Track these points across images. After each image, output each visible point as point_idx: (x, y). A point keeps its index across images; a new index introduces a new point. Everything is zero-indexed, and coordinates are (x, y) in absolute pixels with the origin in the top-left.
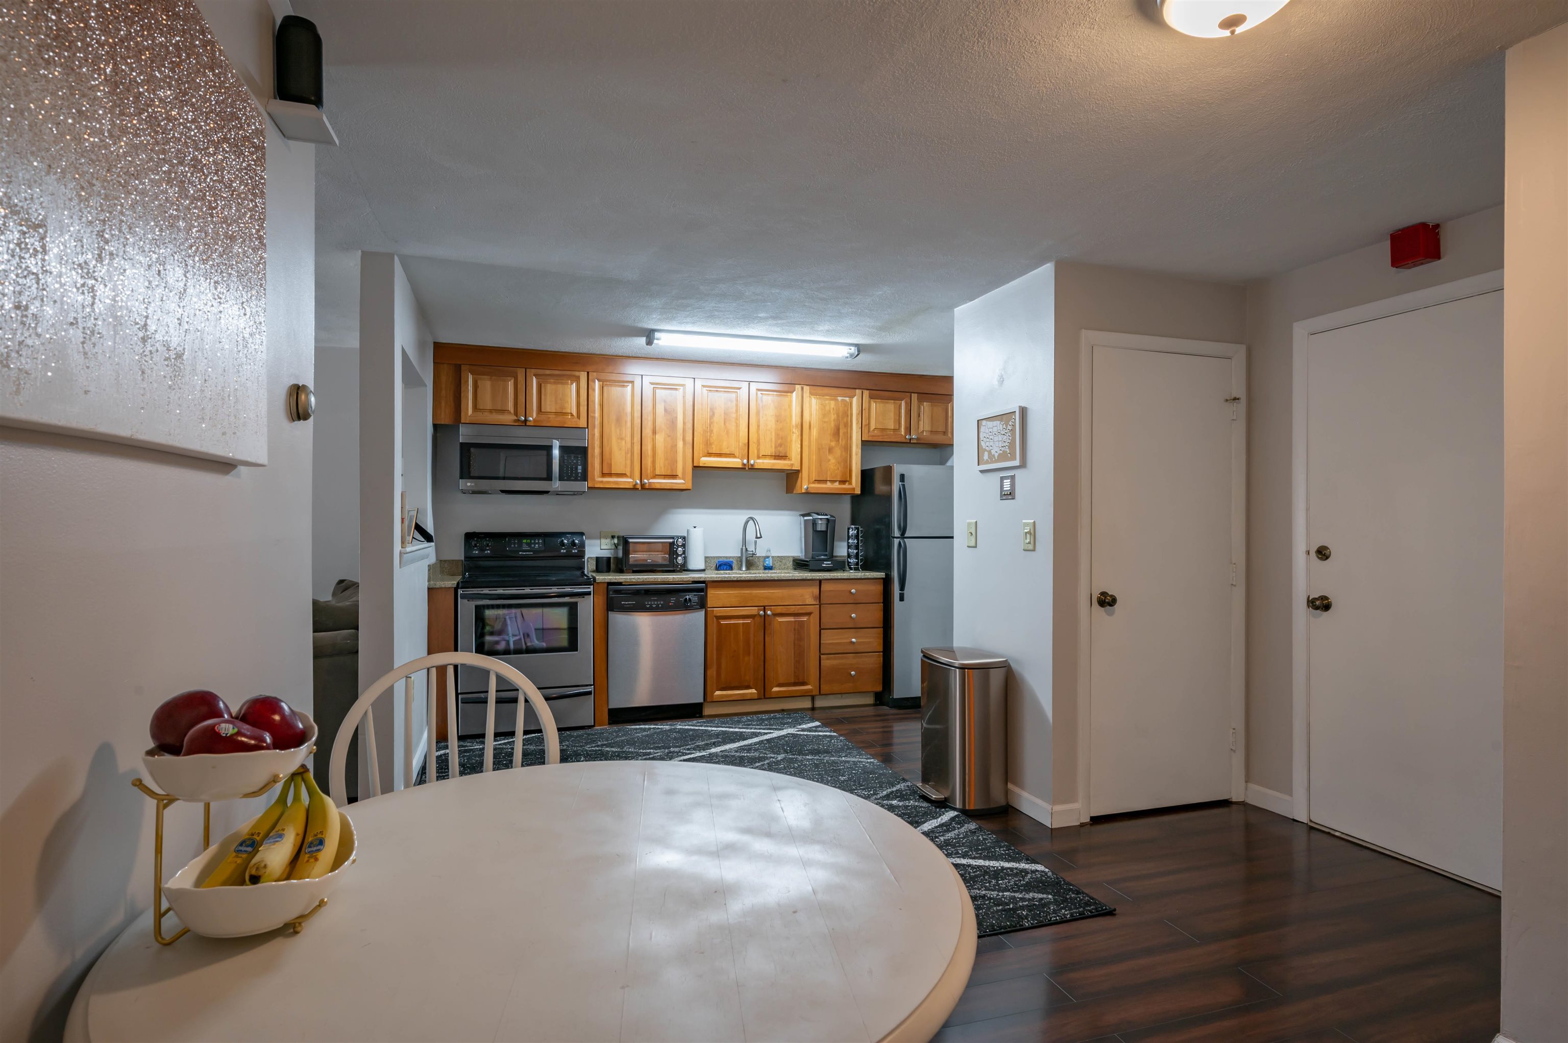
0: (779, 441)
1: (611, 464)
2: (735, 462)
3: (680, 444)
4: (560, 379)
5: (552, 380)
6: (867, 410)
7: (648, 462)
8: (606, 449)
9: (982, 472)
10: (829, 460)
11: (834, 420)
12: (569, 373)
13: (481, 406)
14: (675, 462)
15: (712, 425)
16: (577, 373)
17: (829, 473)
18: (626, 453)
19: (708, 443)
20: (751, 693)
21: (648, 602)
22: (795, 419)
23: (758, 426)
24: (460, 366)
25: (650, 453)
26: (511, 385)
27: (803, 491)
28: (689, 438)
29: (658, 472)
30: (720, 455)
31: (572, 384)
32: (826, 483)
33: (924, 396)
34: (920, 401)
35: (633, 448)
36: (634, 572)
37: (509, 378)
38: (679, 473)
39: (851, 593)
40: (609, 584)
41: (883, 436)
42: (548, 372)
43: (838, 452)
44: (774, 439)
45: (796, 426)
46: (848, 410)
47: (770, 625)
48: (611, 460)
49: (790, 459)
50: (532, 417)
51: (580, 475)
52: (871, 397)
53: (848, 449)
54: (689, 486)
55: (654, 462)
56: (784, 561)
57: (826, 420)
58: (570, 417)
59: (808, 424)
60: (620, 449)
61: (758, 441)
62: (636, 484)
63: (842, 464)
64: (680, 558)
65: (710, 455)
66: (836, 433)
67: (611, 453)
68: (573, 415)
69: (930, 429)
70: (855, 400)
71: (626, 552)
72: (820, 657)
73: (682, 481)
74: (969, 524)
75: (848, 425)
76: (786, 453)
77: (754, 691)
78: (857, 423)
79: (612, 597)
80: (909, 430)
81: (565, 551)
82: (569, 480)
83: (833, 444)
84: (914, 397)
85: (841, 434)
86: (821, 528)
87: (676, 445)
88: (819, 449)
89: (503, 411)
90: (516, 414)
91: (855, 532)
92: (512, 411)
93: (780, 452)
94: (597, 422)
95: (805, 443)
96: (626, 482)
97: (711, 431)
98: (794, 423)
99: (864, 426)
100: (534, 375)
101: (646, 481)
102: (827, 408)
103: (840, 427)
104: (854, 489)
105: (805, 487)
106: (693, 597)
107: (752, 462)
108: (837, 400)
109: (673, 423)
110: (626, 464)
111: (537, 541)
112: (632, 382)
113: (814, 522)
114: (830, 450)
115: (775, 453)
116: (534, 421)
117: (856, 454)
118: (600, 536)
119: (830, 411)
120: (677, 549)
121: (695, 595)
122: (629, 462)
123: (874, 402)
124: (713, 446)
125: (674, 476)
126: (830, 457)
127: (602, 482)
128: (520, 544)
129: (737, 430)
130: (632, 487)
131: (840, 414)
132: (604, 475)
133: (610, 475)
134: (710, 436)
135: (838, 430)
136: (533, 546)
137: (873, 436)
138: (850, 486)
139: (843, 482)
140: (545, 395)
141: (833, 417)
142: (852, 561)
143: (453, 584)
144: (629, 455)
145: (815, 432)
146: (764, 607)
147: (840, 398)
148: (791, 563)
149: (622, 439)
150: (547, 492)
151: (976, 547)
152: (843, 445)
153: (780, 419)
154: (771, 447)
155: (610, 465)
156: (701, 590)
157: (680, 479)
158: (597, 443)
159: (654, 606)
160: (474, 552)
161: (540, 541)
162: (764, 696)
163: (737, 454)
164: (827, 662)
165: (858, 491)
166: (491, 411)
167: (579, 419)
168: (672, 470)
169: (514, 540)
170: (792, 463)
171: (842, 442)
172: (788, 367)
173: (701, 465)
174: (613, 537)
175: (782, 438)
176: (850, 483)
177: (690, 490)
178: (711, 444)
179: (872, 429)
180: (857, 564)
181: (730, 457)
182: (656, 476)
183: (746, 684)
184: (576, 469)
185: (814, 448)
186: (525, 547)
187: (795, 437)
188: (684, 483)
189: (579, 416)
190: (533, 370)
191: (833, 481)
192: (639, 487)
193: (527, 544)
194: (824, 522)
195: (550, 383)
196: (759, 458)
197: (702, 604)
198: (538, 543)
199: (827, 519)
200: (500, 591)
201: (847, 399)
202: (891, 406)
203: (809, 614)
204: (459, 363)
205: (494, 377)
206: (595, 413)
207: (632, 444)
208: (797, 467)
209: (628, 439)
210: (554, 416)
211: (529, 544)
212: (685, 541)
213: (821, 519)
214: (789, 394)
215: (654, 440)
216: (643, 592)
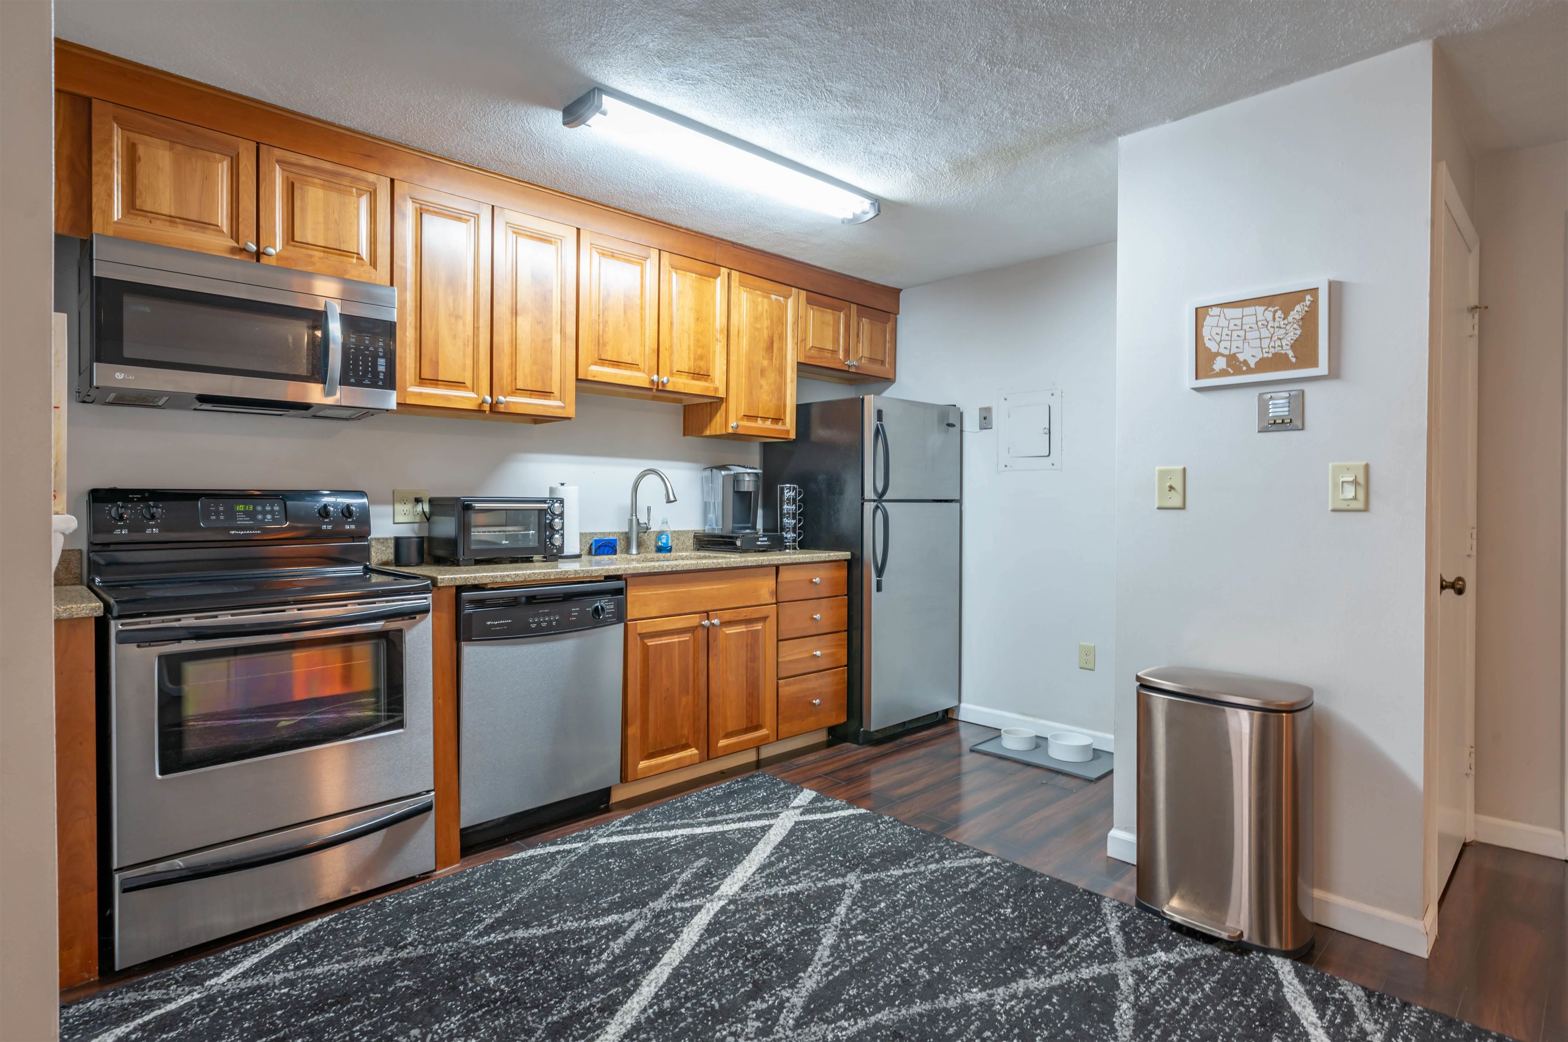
0: (700, 351)
1: (437, 363)
2: (639, 378)
3: (556, 338)
4: (332, 182)
5: (317, 181)
6: (804, 320)
7: (503, 363)
8: (428, 333)
9: (1198, 390)
10: (761, 387)
11: (767, 327)
12: (354, 172)
13: (146, 201)
14: (547, 368)
15: (606, 313)
16: (371, 177)
17: (761, 405)
18: (464, 345)
19: (600, 343)
20: (691, 756)
21: (533, 617)
22: (719, 321)
23: (672, 323)
24: (88, 101)
25: (507, 349)
26: (223, 169)
27: (730, 431)
28: (571, 330)
29: (520, 385)
30: (616, 364)
31: (359, 195)
32: (756, 421)
33: (865, 309)
34: (860, 316)
35: (478, 336)
36: (478, 562)
37: (217, 156)
38: (555, 389)
39: (815, 583)
40: (460, 589)
41: (820, 358)
42: (308, 161)
43: (772, 376)
44: (692, 348)
45: (721, 331)
46: (783, 315)
47: (715, 640)
48: (437, 353)
49: (712, 381)
50: (275, 248)
51: (381, 376)
52: (809, 302)
53: (781, 371)
54: (571, 411)
55: (514, 365)
56: (682, 538)
57: (758, 326)
58: (355, 261)
59: (737, 329)
60: (455, 337)
61: (671, 347)
62: (484, 402)
63: (776, 394)
64: (557, 536)
65: (602, 361)
66: (770, 347)
67: (436, 342)
68: (362, 259)
69: (869, 356)
70: (790, 302)
71: (464, 527)
72: (777, 683)
73: (559, 403)
74: (1163, 474)
75: (782, 337)
76: (708, 370)
77: (693, 751)
78: (793, 336)
79: (470, 614)
80: (847, 352)
81: (330, 527)
82: (359, 384)
83: (766, 363)
84: (854, 308)
85: (775, 350)
86: (748, 487)
87: (551, 339)
88: (750, 369)
89: (204, 225)
90: (235, 234)
91: (793, 494)
92: (225, 228)
93: (700, 368)
94: (410, 279)
95: (733, 358)
96: (465, 398)
97: (606, 323)
98: (718, 325)
99: (800, 341)
100: (278, 161)
101: (501, 398)
102: (760, 308)
103: (775, 339)
104: (788, 432)
105: (734, 424)
106: (606, 604)
107: (665, 379)
108: (770, 298)
109: (544, 301)
110: (464, 364)
111: (268, 508)
112: (477, 217)
113: (736, 479)
114: (763, 372)
115: (694, 370)
116: (279, 257)
117: (792, 382)
118: (395, 498)
119: (762, 313)
120: (553, 520)
121: (610, 601)
122: (469, 362)
123: (812, 309)
124: (608, 348)
125: (546, 394)
126: (763, 382)
127: (420, 394)
128: (231, 514)
129: (643, 327)
130: (476, 408)
131: (775, 320)
132: (422, 381)
133: (435, 382)
134: (604, 331)
135: (772, 343)
136: (260, 517)
137: (810, 357)
138: (783, 428)
139: (776, 420)
140: (303, 209)
141: (766, 323)
142: (789, 536)
143: (92, 609)
144: (470, 349)
145: (745, 342)
146: (707, 612)
147: (773, 297)
148: (692, 541)
149: (457, 317)
150: (306, 407)
151: (1183, 508)
152: (777, 366)
153: (701, 317)
154: (689, 358)
155: (435, 364)
156: (620, 591)
157: (555, 399)
158: (410, 319)
159: (544, 625)
160: (118, 532)
161: (276, 508)
162: (708, 755)
163: (642, 366)
164: (787, 690)
165: (793, 436)
166: (172, 219)
167: (375, 267)
168: (543, 382)
169: (217, 506)
170: (717, 384)
171: (776, 362)
172: (712, 237)
173: (589, 378)
174: (418, 501)
175: (703, 347)
176: (784, 424)
177: (569, 418)
178: (605, 345)
179: (808, 348)
180: (794, 541)
181: (631, 369)
182: (517, 391)
183: (684, 742)
184: (375, 365)
185: (743, 367)
186: (242, 521)
187: (719, 349)
188: (564, 408)
189: (374, 263)
190: (278, 153)
191: (765, 419)
192: (486, 407)
193: (245, 513)
194: (752, 478)
195: (314, 185)
196: (672, 374)
197: (620, 616)
198: (272, 512)
199: (756, 474)
200: (225, 618)
201: (782, 299)
202: (829, 316)
203: (764, 619)
204: (86, 93)
205: (179, 147)
206: (405, 262)
207: (476, 329)
208: (722, 394)
209: (469, 318)
210: (322, 254)
211: (251, 515)
212: (563, 507)
213: (748, 473)
214: (712, 279)
215: (514, 326)
216: (524, 599)
